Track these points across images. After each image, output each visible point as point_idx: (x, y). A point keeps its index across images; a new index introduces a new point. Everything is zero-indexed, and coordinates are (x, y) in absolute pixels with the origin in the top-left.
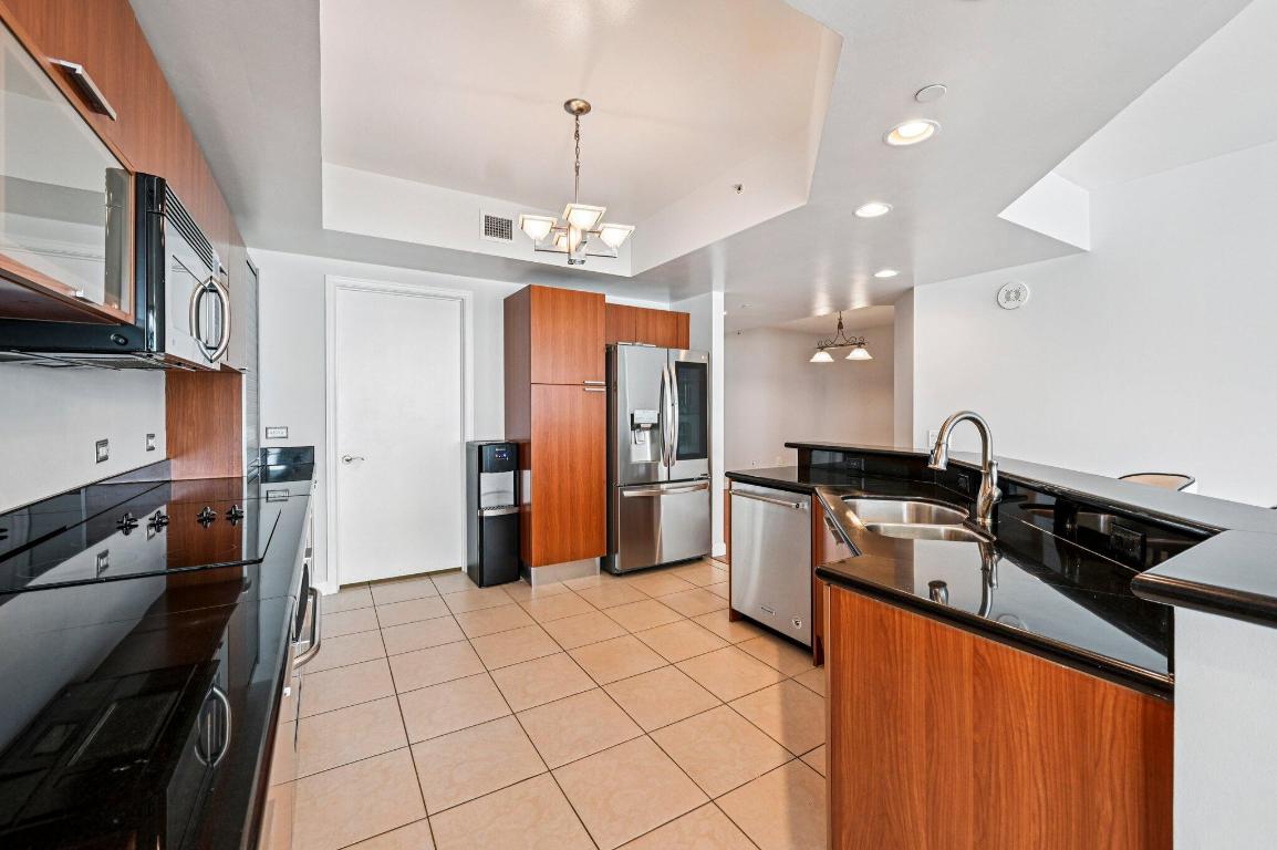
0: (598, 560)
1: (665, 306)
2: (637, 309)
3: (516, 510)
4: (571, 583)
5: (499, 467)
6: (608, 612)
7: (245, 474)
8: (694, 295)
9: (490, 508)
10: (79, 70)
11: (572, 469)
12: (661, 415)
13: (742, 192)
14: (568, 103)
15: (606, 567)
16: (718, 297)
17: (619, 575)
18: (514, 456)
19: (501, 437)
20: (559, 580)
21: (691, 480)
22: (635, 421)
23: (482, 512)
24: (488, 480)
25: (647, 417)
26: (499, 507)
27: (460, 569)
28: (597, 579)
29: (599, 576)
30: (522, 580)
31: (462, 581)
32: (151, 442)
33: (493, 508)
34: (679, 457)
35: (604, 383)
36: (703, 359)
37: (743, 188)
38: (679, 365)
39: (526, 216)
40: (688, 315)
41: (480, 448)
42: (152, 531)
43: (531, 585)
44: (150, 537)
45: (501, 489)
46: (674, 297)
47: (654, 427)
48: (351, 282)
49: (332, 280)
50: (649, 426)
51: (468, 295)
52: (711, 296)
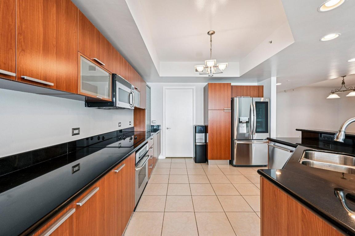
0: (229, 161)
1: (256, 84)
2: (243, 86)
3: (205, 144)
4: (219, 166)
5: (200, 132)
6: (227, 176)
7: (146, 131)
8: (265, 79)
9: (198, 143)
10: (96, 59)
11: (220, 134)
12: (250, 119)
13: (272, 43)
14: (208, 33)
15: (231, 163)
16: (274, 79)
17: (235, 166)
18: (204, 129)
19: (203, 124)
20: (216, 165)
21: (262, 140)
22: (240, 121)
23: (196, 144)
24: (198, 135)
25: (244, 119)
26: (200, 143)
27: (192, 157)
28: (228, 166)
29: (229, 165)
30: (207, 163)
31: (192, 161)
32: (130, 123)
33: (199, 143)
34: (257, 132)
35: (230, 109)
36: (267, 100)
37: (273, 42)
38: (257, 103)
39: (196, 66)
40: (263, 86)
41: (196, 127)
42: (130, 140)
43: (208, 164)
44: (130, 141)
45: (201, 138)
46: (259, 81)
47: (247, 122)
48: (168, 87)
49: (164, 88)
50: (246, 122)
51: (194, 87)
52: (271, 79)
